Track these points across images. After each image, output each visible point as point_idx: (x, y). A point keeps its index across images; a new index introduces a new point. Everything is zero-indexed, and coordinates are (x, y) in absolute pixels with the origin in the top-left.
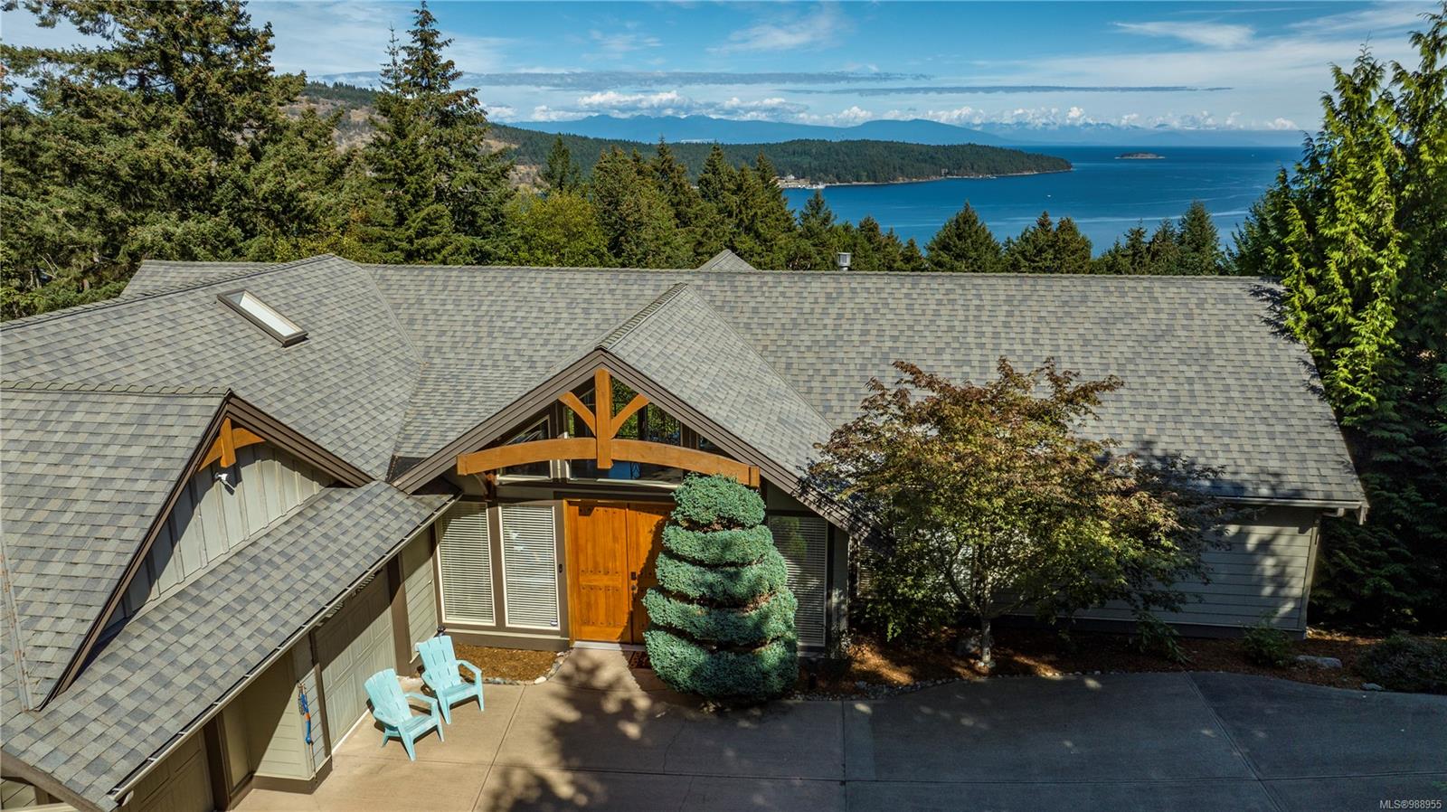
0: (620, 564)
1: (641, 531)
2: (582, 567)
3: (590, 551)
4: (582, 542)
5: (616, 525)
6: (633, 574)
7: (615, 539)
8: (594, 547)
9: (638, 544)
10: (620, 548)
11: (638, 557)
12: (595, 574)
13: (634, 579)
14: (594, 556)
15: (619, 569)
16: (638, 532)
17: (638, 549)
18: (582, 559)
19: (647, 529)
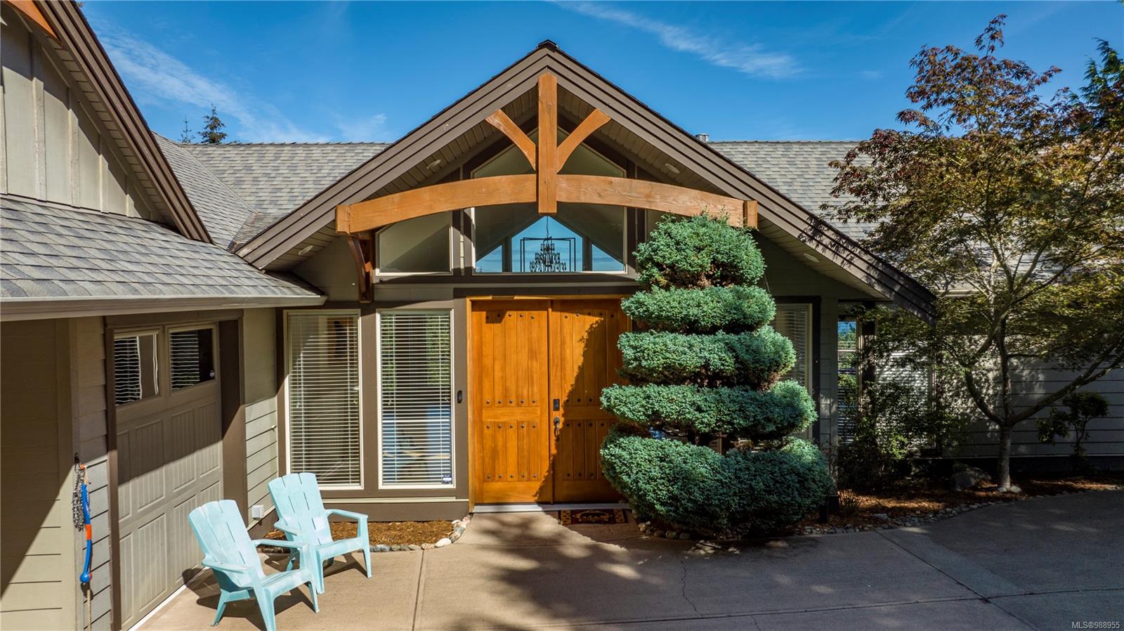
0: (538, 390)
1: (568, 340)
2: (487, 397)
3: (498, 374)
4: (487, 361)
5: (535, 335)
6: (556, 402)
7: (533, 354)
8: (503, 369)
9: (563, 359)
10: (539, 367)
11: (563, 378)
12: (505, 406)
13: (557, 409)
14: (504, 379)
15: (536, 398)
16: (563, 343)
17: (563, 368)
18: (487, 384)
19: (576, 337)
